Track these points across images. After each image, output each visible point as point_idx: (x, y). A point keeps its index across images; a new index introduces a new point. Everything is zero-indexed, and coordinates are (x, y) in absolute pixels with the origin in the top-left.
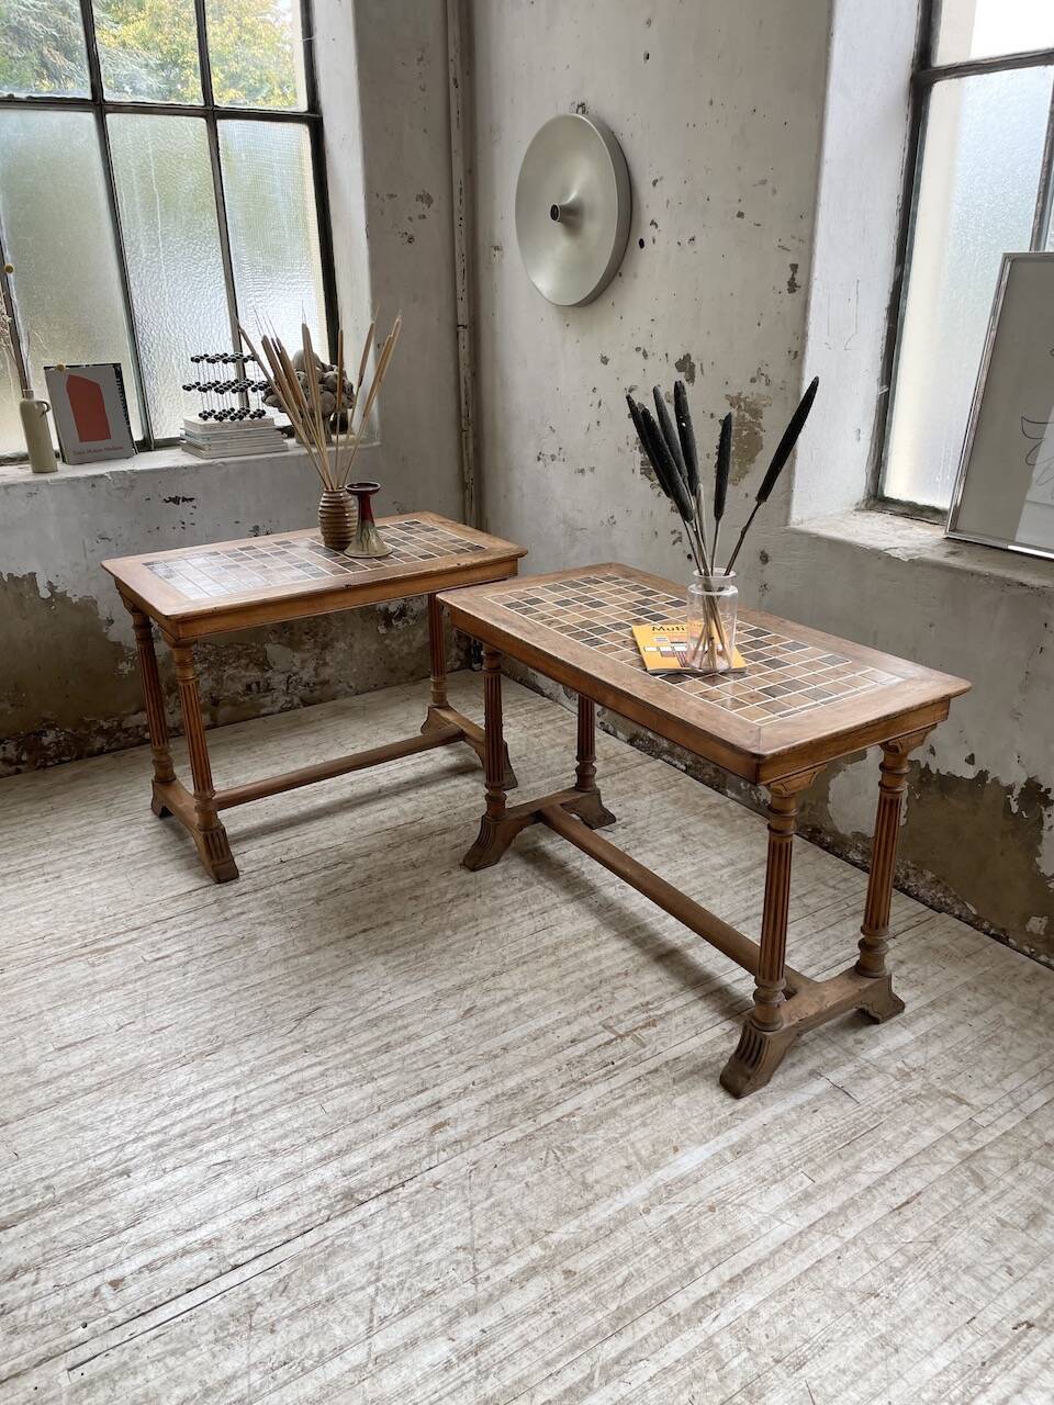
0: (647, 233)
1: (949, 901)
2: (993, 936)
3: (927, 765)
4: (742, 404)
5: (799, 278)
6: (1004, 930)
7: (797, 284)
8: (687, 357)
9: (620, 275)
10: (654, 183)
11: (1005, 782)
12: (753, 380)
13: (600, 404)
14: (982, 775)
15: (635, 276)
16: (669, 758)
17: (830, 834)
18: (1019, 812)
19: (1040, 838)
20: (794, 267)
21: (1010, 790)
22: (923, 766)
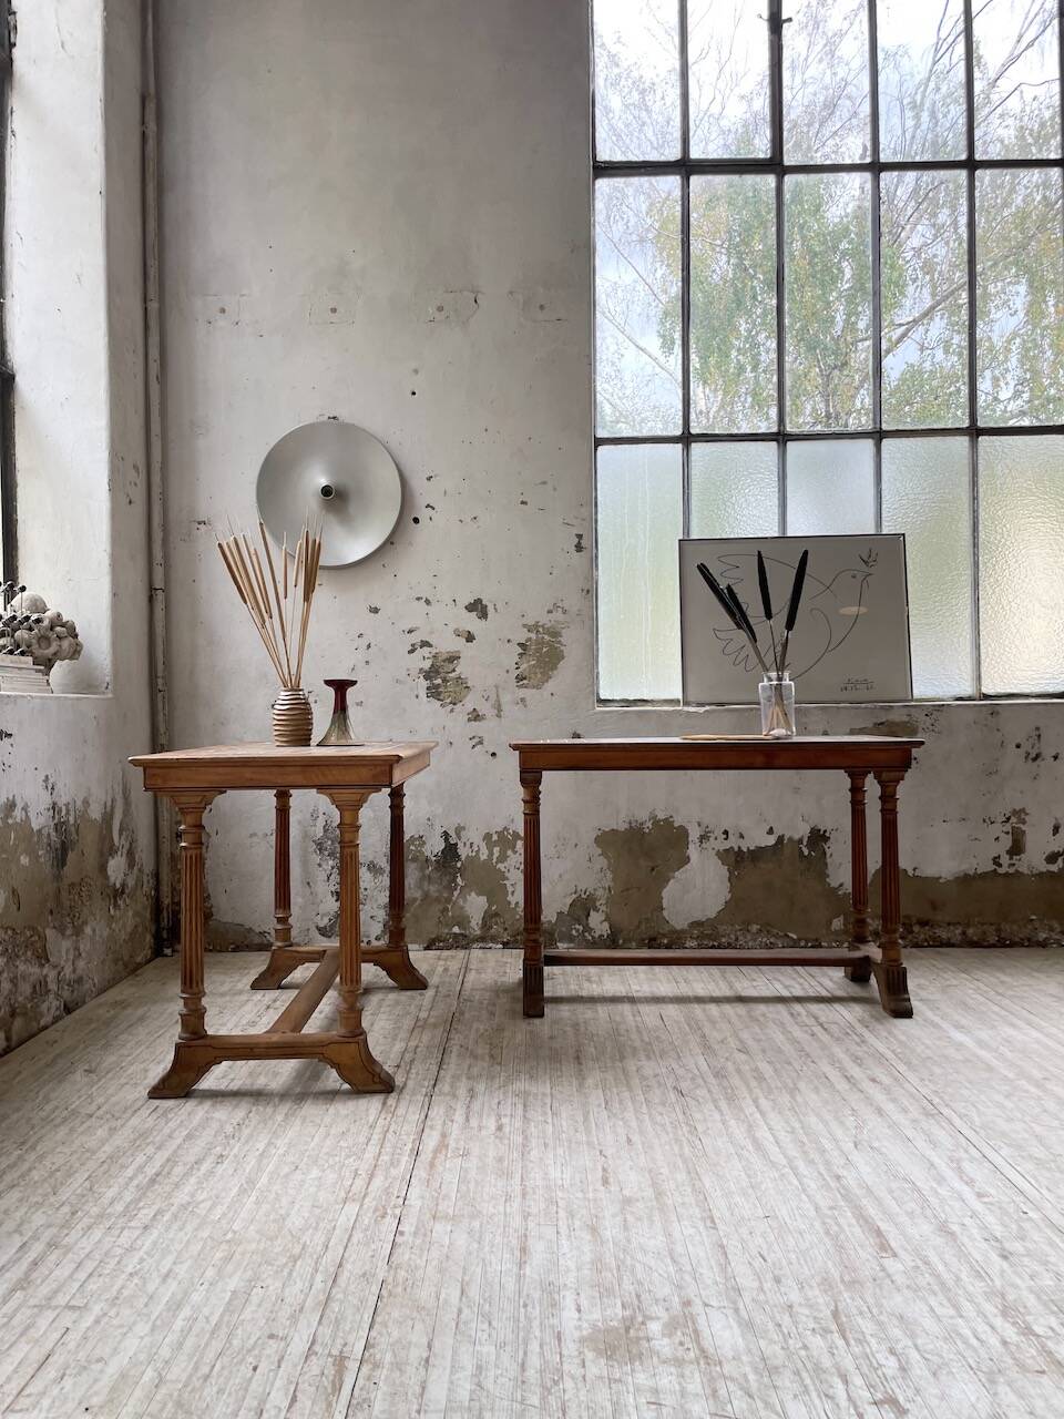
0: (423, 514)
1: (772, 940)
2: (812, 947)
3: (739, 848)
4: (541, 630)
5: (584, 543)
6: (817, 940)
7: (585, 545)
8: (479, 601)
9: (392, 543)
10: (429, 479)
11: (796, 837)
12: (550, 612)
13: (369, 646)
14: (781, 839)
15: (411, 544)
16: (481, 945)
17: (664, 936)
18: (809, 853)
19: (826, 864)
20: (580, 536)
21: (800, 841)
22: (736, 849)
